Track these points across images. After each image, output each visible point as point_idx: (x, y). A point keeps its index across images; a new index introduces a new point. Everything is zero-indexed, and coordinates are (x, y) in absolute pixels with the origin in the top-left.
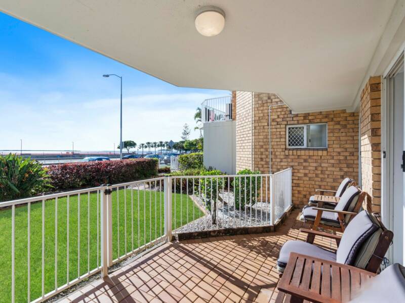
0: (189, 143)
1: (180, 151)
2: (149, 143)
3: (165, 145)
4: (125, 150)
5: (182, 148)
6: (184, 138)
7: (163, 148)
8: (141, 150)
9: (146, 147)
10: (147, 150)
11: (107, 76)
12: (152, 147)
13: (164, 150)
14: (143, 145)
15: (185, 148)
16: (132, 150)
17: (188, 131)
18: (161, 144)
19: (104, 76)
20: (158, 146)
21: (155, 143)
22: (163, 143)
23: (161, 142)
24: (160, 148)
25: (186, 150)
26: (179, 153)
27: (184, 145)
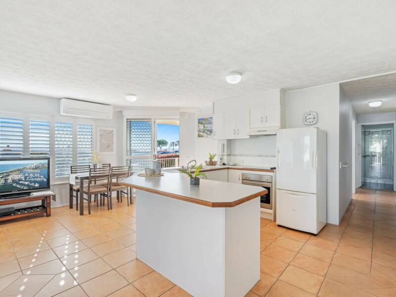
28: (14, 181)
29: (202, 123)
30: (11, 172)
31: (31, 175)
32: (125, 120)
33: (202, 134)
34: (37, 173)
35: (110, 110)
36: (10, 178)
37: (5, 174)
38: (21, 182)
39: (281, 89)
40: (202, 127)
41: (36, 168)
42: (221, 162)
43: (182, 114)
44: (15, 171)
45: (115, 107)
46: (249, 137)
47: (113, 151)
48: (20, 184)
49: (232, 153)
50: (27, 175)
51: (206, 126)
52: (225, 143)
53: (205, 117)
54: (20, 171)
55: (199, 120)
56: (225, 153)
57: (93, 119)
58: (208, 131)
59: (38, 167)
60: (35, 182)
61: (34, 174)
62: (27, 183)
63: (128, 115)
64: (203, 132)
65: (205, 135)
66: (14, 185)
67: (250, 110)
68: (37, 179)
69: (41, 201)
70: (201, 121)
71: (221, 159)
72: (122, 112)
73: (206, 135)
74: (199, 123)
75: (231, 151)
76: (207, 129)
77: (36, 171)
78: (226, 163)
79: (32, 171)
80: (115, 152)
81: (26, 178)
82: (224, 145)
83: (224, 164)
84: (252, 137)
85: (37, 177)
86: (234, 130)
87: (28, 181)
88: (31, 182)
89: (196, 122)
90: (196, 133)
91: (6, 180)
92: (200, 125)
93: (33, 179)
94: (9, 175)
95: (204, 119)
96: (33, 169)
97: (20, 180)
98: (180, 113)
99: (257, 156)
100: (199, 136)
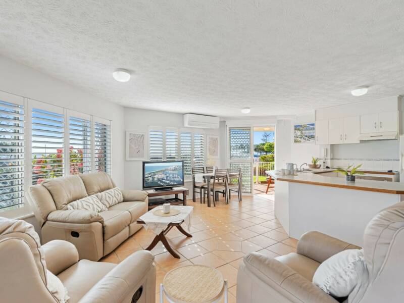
0: (269, 145)
1: (261, 152)
5: (263, 150)
6: (264, 140)
15: (266, 150)
25: (267, 152)
26: (259, 154)
27: (264, 147)
28: (159, 180)
29: (299, 130)
30: (157, 172)
31: (171, 175)
32: (228, 129)
33: (300, 139)
34: (175, 174)
35: (217, 120)
36: (156, 177)
37: (152, 174)
38: (163, 181)
39: (400, 95)
40: (299, 133)
41: (174, 170)
42: (324, 166)
43: (279, 122)
44: (159, 171)
45: (221, 117)
46: (359, 142)
47: (217, 156)
48: (163, 182)
49: (336, 157)
50: (168, 175)
51: (303, 132)
52: (329, 148)
53: (303, 124)
54: (163, 171)
55: (296, 127)
56: (329, 157)
57: (204, 129)
58: (306, 136)
59: (176, 169)
60: (174, 181)
61: (173, 174)
62: (168, 182)
63: (230, 124)
64: (301, 138)
65: (302, 140)
66: (159, 183)
67: (360, 116)
68: (175, 179)
69: (174, 195)
70: (298, 128)
71: (324, 163)
72: (225, 122)
73: (304, 140)
74: (295, 129)
75: (333, 155)
76: (305, 134)
77: (174, 172)
78: (329, 166)
79: (171, 172)
80: (218, 157)
81: (167, 177)
82: (327, 150)
83: (327, 167)
84: (362, 141)
85: (175, 178)
86: (341, 135)
87: (168, 180)
88: (171, 181)
89: (293, 128)
90: (293, 139)
91: (153, 178)
92: (297, 131)
93: (172, 179)
94: (155, 175)
95: (301, 126)
96: (172, 170)
97: (163, 179)
98: (278, 120)
99: (366, 160)
100: (296, 141)
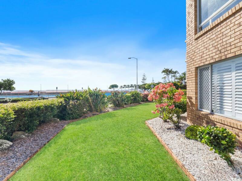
0: (149, 85)
2: (125, 85)
3: (134, 86)
4: (112, 90)
5: (144, 88)
6: (143, 82)
7: (133, 88)
8: (121, 89)
9: (123, 88)
10: (124, 89)
11: (130, 58)
12: (127, 87)
13: (133, 89)
14: (122, 86)
15: (146, 88)
16: (116, 89)
17: (145, 78)
18: (132, 86)
19: (129, 58)
20: (130, 87)
21: (128, 85)
22: (133, 85)
23: (132, 85)
24: (131, 88)
27: (145, 86)
